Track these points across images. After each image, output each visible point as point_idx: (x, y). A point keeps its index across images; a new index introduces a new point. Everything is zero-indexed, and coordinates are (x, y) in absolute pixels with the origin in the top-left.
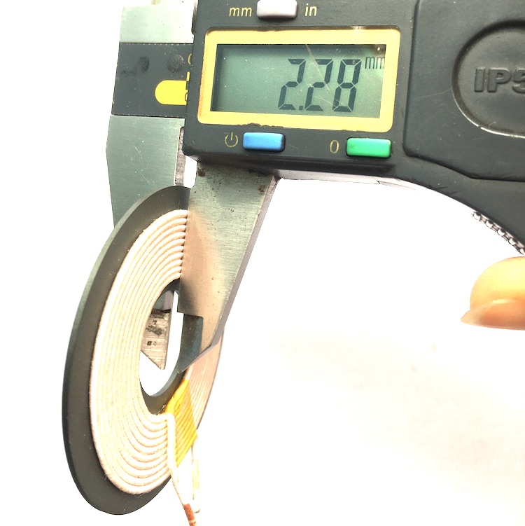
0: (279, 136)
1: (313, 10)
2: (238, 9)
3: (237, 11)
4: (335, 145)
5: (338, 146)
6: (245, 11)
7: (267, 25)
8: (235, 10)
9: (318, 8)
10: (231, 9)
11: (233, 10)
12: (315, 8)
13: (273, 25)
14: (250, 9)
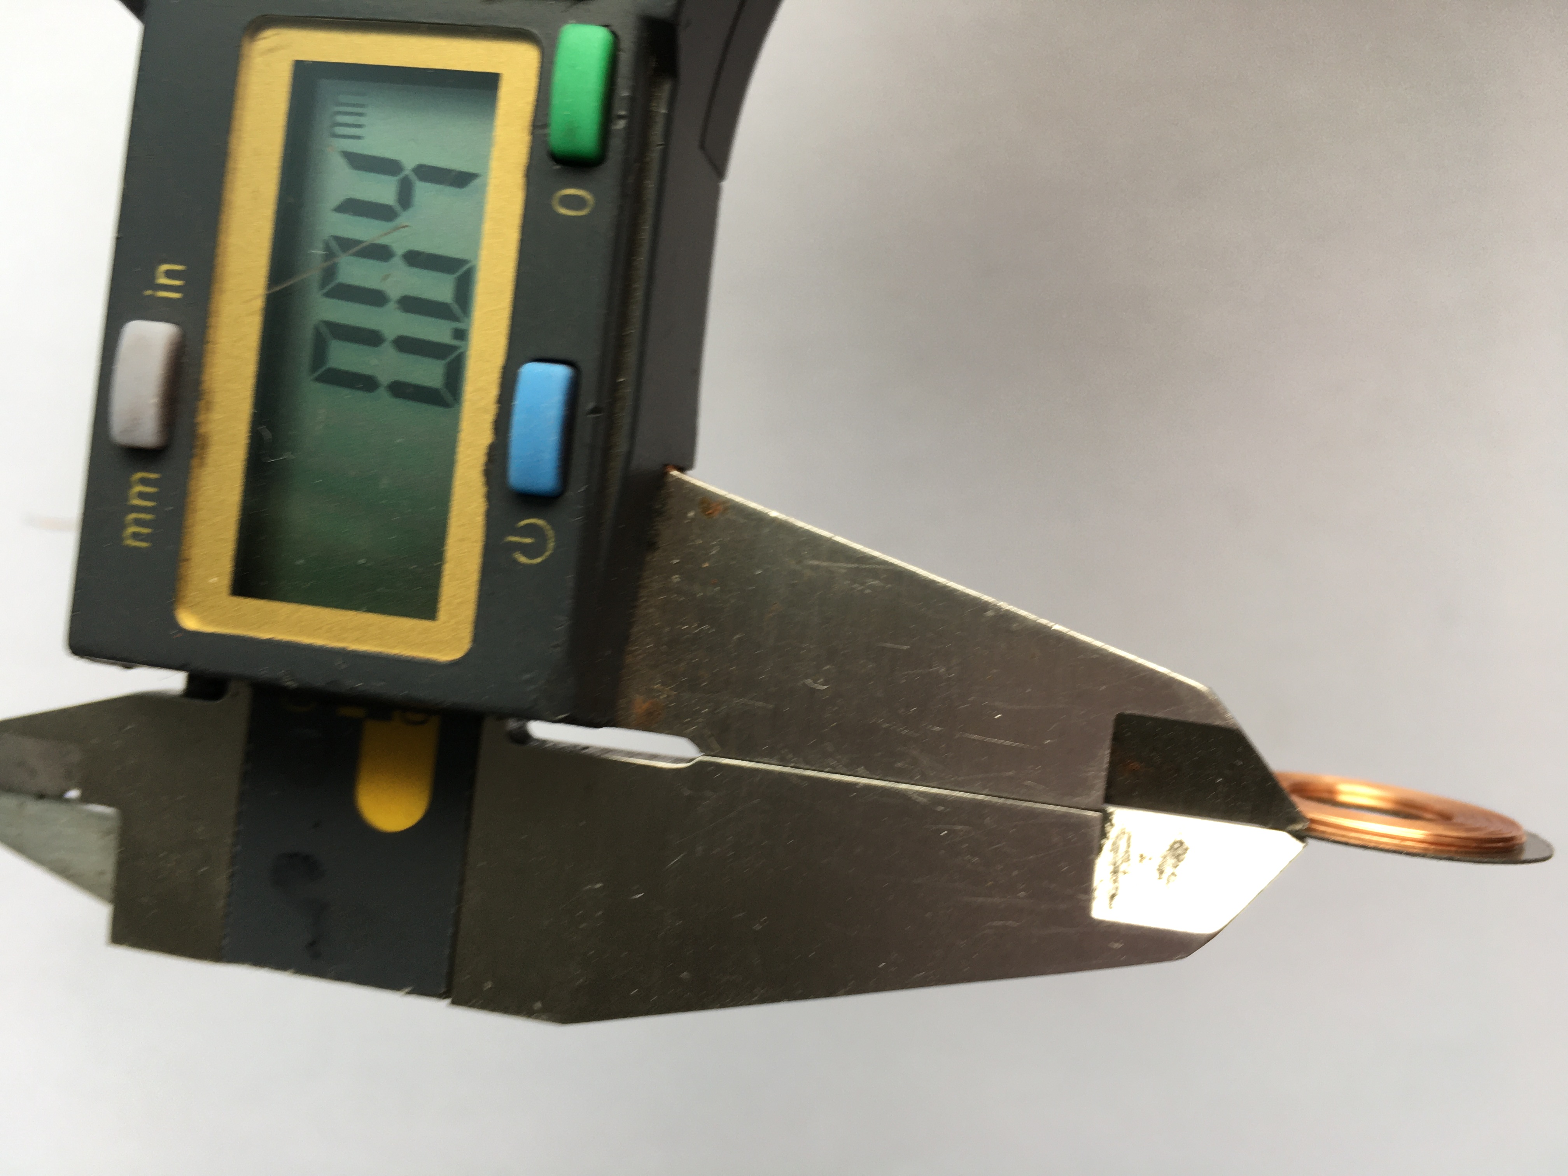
0: (528, 371)
1: (169, 274)
2: (133, 516)
3: (138, 522)
4: (569, 202)
5: (571, 191)
6: (142, 496)
8: (131, 529)
9: (164, 260)
10: (128, 541)
11: (136, 536)
12: (165, 267)
14: (137, 476)
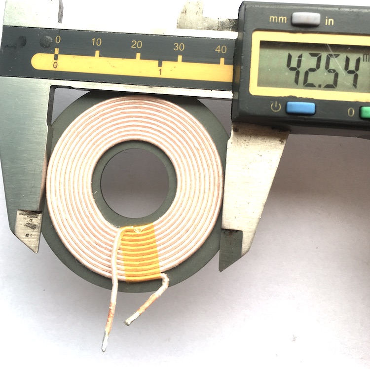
0: (313, 105)
1: (331, 21)
2: (276, 17)
3: (275, 19)
4: (351, 111)
5: (353, 112)
6: (281, 19)
7: (298, 29)
8: (274, 17)
9: (334, 20)
10: (271, 17)
11: (272, 18)
13: (303, 29)
14: (285, 18)
